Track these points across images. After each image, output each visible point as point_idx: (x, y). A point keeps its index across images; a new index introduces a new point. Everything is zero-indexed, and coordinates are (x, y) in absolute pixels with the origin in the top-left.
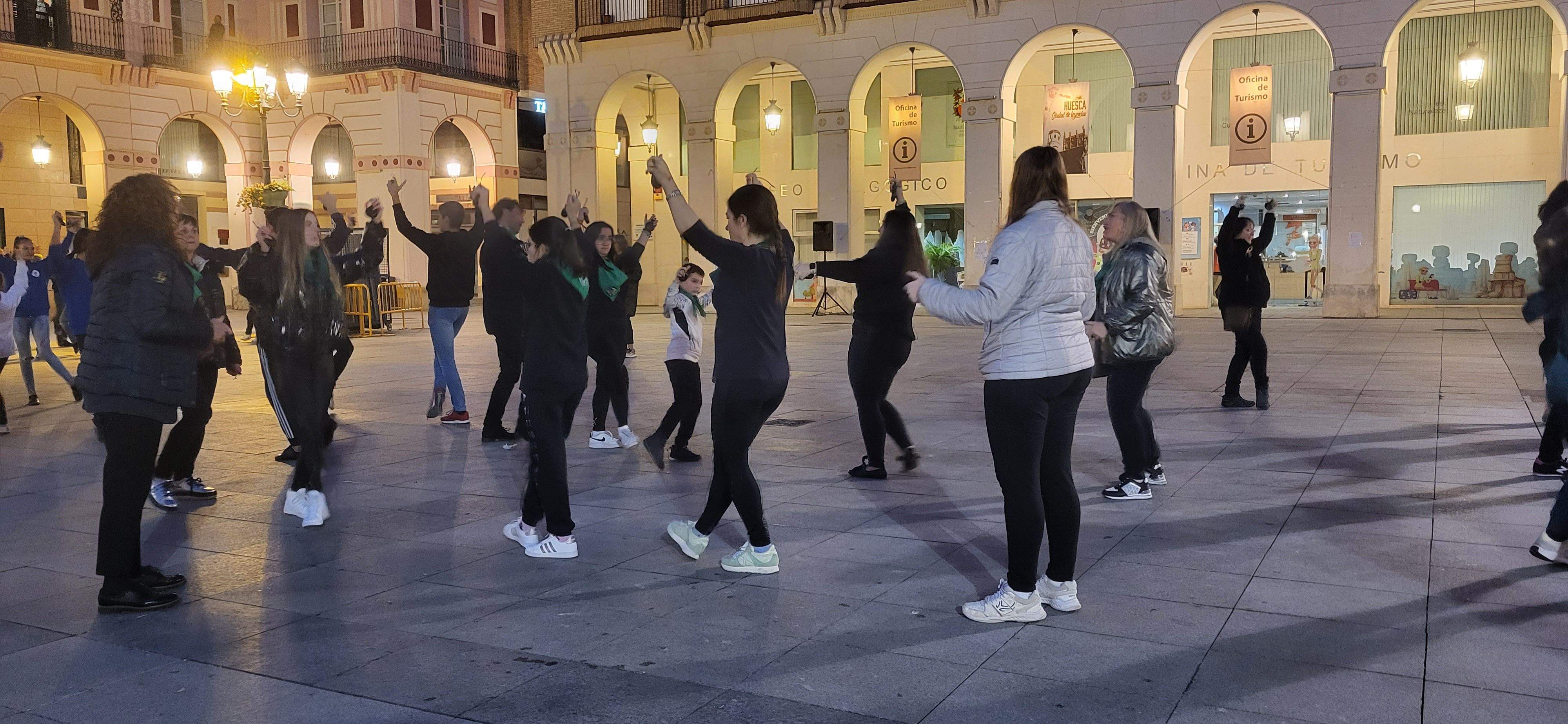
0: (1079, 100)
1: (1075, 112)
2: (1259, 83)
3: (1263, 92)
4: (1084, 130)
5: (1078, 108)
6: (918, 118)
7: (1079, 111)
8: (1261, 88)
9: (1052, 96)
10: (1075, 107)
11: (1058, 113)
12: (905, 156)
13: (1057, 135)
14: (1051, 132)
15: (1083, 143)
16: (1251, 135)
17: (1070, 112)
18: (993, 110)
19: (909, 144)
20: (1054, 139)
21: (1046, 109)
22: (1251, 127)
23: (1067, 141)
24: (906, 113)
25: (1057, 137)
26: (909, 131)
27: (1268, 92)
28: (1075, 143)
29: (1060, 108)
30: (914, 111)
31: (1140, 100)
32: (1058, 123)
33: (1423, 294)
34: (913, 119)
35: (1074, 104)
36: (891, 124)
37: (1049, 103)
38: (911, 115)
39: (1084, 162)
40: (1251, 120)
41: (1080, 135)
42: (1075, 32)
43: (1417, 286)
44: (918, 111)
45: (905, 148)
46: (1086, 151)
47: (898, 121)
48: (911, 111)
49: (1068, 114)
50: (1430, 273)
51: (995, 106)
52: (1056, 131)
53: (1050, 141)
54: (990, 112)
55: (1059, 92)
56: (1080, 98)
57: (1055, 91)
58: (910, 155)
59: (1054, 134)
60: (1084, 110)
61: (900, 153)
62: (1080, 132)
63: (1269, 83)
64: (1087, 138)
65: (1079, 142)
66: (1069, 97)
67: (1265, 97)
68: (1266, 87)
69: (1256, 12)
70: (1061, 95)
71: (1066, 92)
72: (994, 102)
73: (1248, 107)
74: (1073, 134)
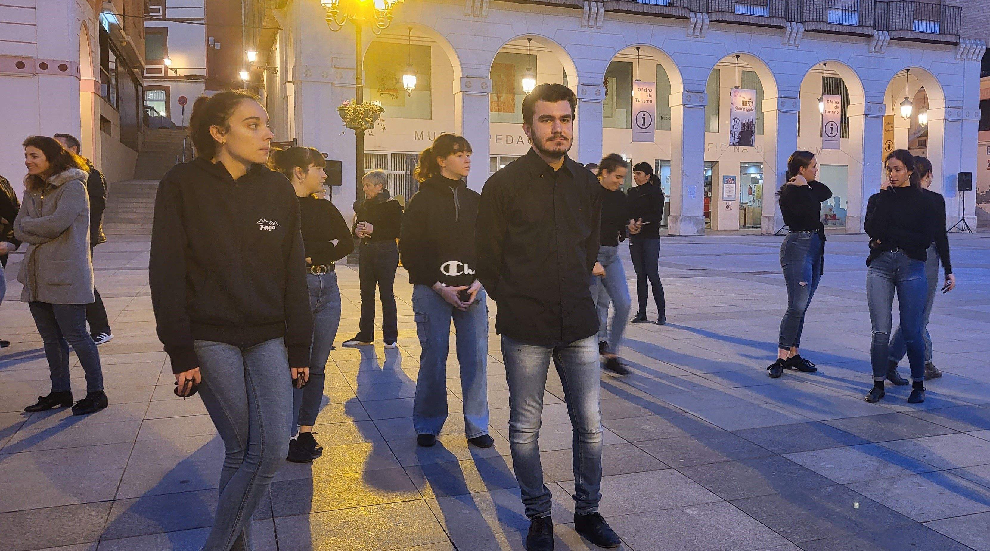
0: (750, 101)
1: (748, 108)
2: (835, 105)
3: (836, 110)
5: (749, 105)
6: (653, 99)
7: (750, 108)
8: (836, 107)
9: (735, 96)
10: (748, 105)
11: (739, 107)
12: (644, 124)
13: (738, 120)
14: (734, 119)
15: (752, 127)
16: (832, 133)
17: (745, 107)
18: (702, 99)
19: (647, 116)
21: (732, 103)
22: (832, 128)
24: (646, 94)
26: (647, 106)
27: (840, 109)
29: (740, 105)
30: (651, 94)
31: (782, 106)
33: (830, 222)
34: (650, 99)
35: (747, 102)
36: (634, 100)
37: (734, 100)
38: (649, 96)
40: (832, 125)
41: (750, 123)
42: (738, 57)
43: (829, 217)
44: (654, 94)
45: (644, 119)
47: (639, 99)
48: (648, 93)
49: (744, 109)
50: (833, 211)
52: (737, 118)
53: (734, 124)
54: (700, 101)
55: (739, 94)
56: (750, 99)
57: (737, 93)
58: (647, 123)
59: (736, 120)
60: (752, 108)
61: (640, 122)
63: (839, 105)
65: (750, 127)
66: (744, 98)
67: (838, 113)
68: (838, 107)
69: (825, 64)
70: (740, 96)
71: (743, 95)
72: (702, 95)
73: (830, 117)
74: (747, 121)
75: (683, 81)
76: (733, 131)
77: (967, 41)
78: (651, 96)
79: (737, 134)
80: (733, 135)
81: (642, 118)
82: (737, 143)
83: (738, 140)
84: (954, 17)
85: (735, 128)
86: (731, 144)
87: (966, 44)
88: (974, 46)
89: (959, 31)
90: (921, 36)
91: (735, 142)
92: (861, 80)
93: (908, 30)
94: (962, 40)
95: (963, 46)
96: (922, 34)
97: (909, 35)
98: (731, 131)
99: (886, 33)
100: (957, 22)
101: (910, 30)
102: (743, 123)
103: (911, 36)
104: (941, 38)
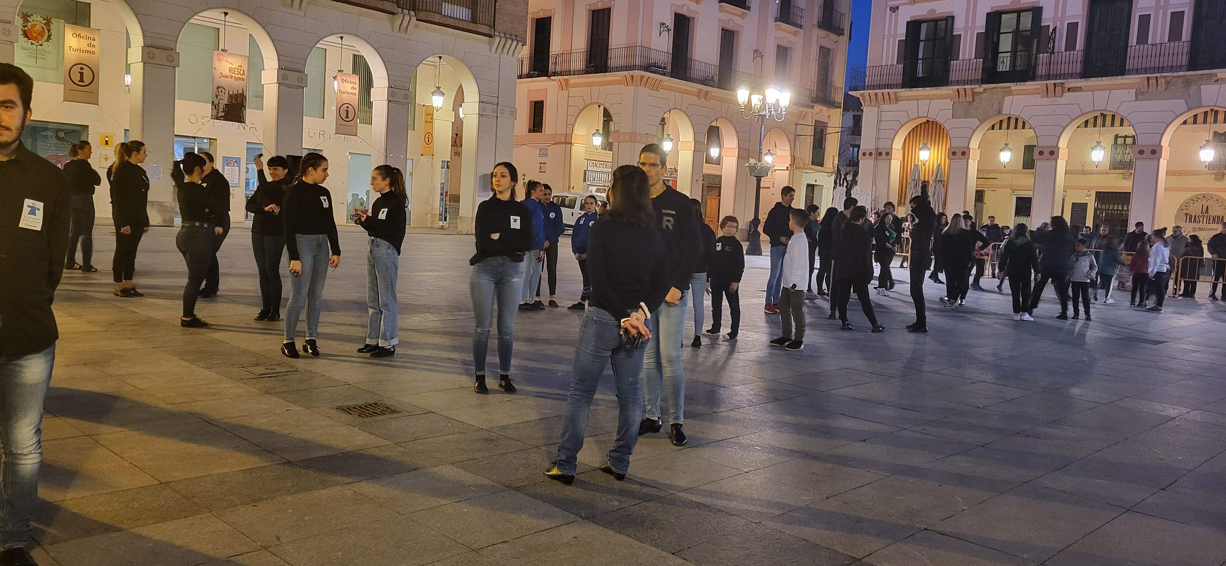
0: (240, 68)
1: (237, 76)
2: (353, 85)
3: (354, 91)
4: (243, 91)
5: (239, 74)
6: (97, 49)
7: (239, 76)
8: (353, 88)
9: (219, 60)
10: (236, 72)
11: (224, 74)
12: (82, 81)
13: (223, 90)
14: (218, 88)
15: (243, 100)
16: (347, 117)
17: (233, 75)
18: (170, 59)
19: (86, 71)
20: (220, 93)
21: (214, 68)
22: (347, 111)
23: (231, 96)
24: (84, 41)
25: (223, 92)
26: (85, 58)
27: (357, 91)
28: (236, 99)
29: (226, 72)
30: (93, 43)
31: (283, 78)
32: (223, 82)
34: (91, 49)
35: (236, 70)
36: (67, 48)
37: (217, 65)
38: (89, 45)
39: (243, 115)
40: (348, 107)
41: (240, 94)
42: (226, 14)
44: (97, 43)
45: (81, 73)
46: (245, 107)
47: (74, 46)
48: (89, 41)
49: (232, 77)
51: (172, 57)
52: (222, 88)
53: (217, 94)
54: (168, 60)
55: (225, 59)
56: (241, 67)
57: (221, 57)
58: (87, 80)
59: (220, 89)
60: (243, 77)
61: (76, 77)
62: (240, 92)
63: (357, 86)
64: (245, 98)
65: (239, 99)
66: (232, 64)
67: (355, 94)
68: (355, 89)
69: (342, 38)
70: (227, 61)
71: (231, 59)
72: (172, 53)
73: (346, 98)
74: (235, 92)
75: (143, 33)
76: (216, 102)
77: (503, 35)
78: (93, 46)
79: (221, 107)
80: (216, 107)
81: (79, 72)
82: (221, 117)
83: (223, 114)
84: (487, 7)
85: (219, 98)
86: (213, 117)
87: (501, 37)
88: (509, 41)
89: (492, 23)
90: (451, 22)
91: (219, 116)
92: (383, 62)
93: (435, 12)
94: (496, 34)
95: (497, 39)
96: (452, 20)
97: (437, 17)
98: (213, 102)
99: (412, 13)
100: (490, 12)
101: (438, 13)
102: (231, 93)
103: (439, 20)
104: (472, 27)
